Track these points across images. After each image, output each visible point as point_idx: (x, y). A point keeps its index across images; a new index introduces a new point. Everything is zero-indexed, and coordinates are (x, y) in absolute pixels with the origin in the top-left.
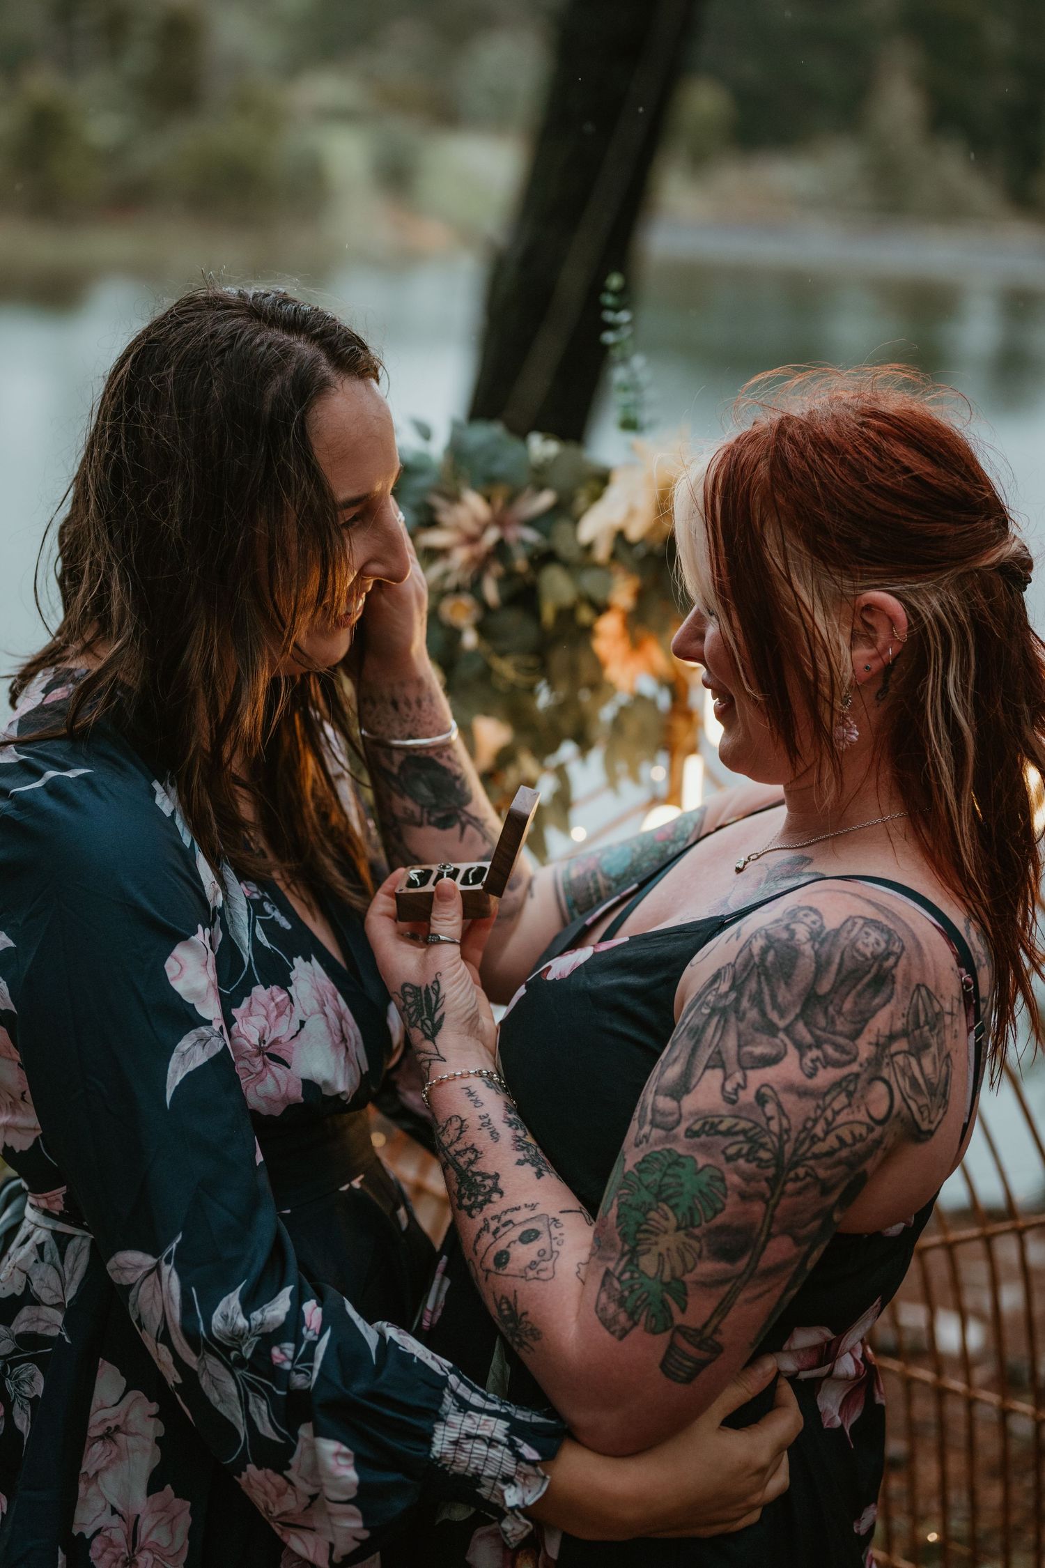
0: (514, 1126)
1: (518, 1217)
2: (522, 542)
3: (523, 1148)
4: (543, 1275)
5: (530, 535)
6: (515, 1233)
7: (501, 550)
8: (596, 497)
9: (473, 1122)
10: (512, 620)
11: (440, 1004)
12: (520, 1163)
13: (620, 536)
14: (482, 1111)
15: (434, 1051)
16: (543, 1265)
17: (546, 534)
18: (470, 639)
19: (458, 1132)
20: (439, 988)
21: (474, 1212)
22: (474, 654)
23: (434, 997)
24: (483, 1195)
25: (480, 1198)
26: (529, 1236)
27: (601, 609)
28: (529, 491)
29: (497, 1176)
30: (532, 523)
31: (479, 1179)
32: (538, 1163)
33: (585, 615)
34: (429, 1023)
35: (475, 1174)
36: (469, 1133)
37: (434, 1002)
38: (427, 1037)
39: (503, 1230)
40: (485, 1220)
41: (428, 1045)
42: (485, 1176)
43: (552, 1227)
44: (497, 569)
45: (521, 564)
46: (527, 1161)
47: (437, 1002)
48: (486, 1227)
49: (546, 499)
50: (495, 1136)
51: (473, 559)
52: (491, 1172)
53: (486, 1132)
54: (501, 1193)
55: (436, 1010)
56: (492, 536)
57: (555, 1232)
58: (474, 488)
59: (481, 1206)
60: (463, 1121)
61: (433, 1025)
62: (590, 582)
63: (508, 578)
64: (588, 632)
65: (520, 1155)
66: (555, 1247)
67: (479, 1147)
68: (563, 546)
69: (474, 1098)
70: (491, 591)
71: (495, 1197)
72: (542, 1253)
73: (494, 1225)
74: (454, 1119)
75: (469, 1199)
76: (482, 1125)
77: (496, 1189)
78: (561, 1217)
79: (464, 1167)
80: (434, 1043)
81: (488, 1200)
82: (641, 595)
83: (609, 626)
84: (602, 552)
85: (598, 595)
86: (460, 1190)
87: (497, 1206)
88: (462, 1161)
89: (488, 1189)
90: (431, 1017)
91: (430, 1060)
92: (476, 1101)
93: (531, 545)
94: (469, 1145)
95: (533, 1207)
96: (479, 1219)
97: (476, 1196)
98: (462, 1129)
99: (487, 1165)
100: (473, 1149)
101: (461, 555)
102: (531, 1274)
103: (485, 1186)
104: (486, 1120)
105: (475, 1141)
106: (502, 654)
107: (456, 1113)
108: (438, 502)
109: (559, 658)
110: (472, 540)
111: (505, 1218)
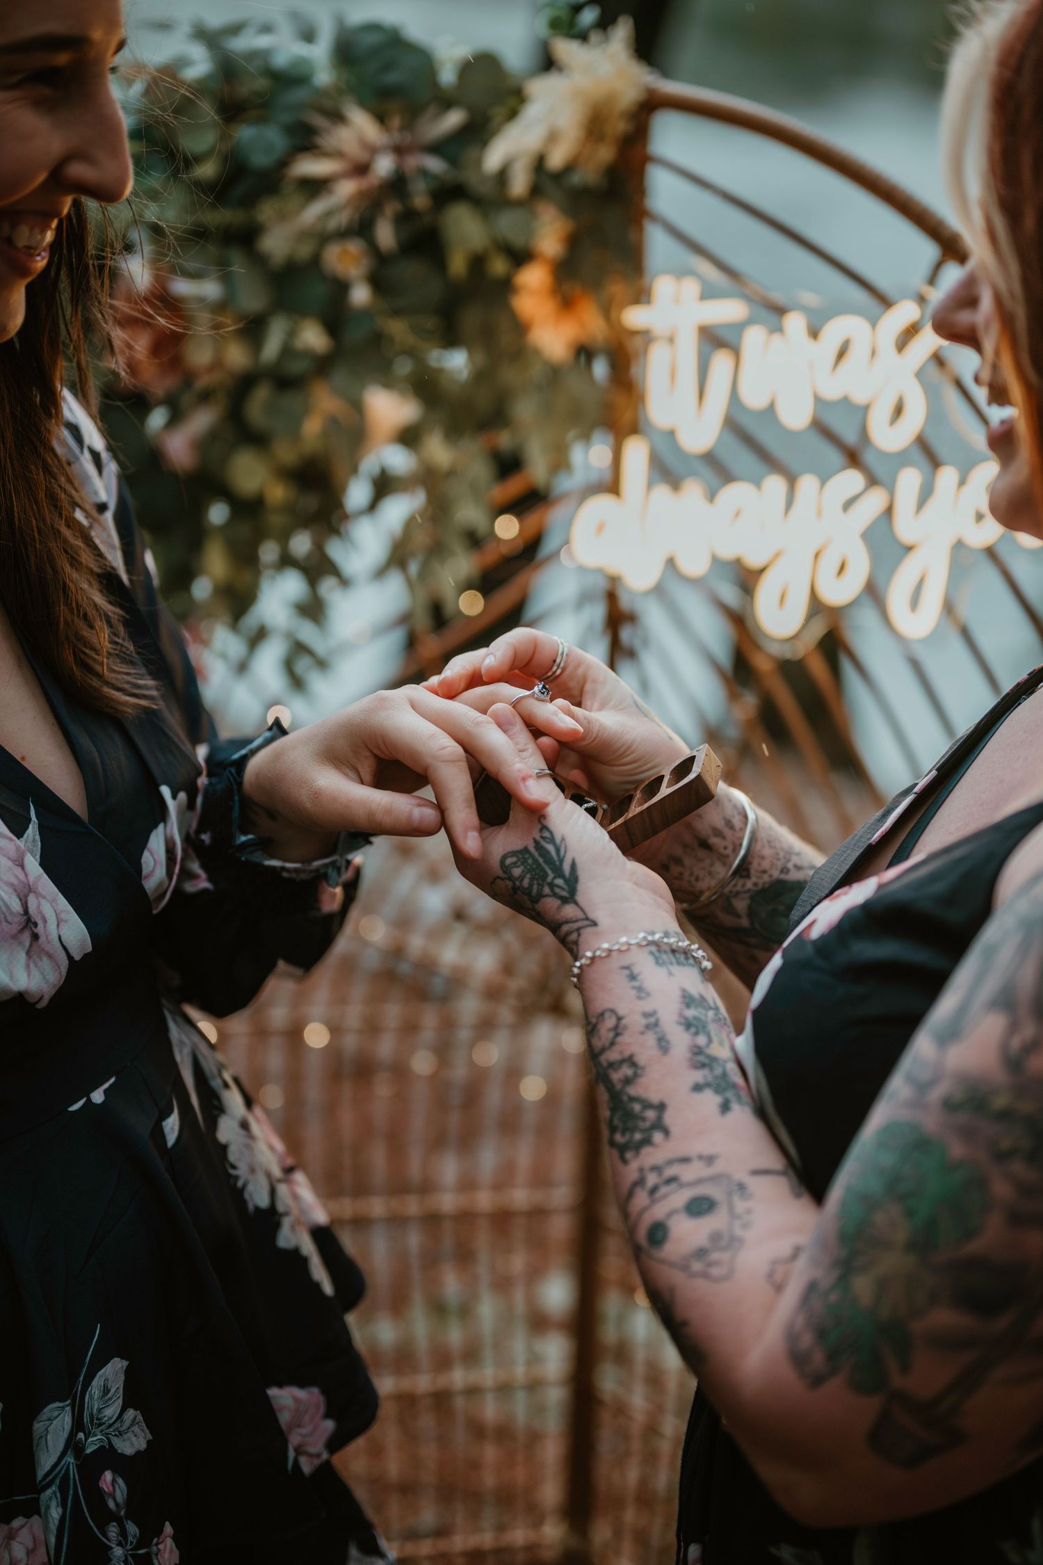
0: (693, 1030)
1: (688, 1173)
2: (424, 173)
3: (703, 1066)
4: (715, 1271)
5: (434, 164)
6: (679, 1198)
7: (397, 185)
8: (513, 114)
9: (634, 1020)
10: (412, 271)
11: (562, 853)
12: (698, 1088)
13: (539, 163)
14: (647, 1006)
15: (580, 915)
16: (715, 1256)
17: (453, 161)
18: (360, 295)
19: (611, 1034)
20: (551, 833)
21: (629, 1155)
22: (366, 313)
23: (550, 848)
24: (643, 1131)
25: (638, 1136)
26: (699, 1207)
27: (520, 257)
28: (432, 110)
29: (661, 1107)
30: (436, 148)
31: (637, 1107)
32: (725, 1090)
33: (499, 266)
34: (559, 882)
35: (633, 1099)
36: (625, 1039)
37: (553, 853)
38: (565, 901)
39: (664, 1190)
40: (641, 1170)
41: (569, 911)
42: (647, 1105)
43: (736, 1199)
44: (391, 208)
45: (420, 200)
46: (708, 1085)
47: (558, 851)
48: (640, 1182)
49: (454, 119)
50: (663, 1044)
51: (361, 195)
52: (654, 1098)
53: (651, 1039)
54: (666, 1132)
55: (561, 861)
56: (384, 166)
57: (740, 1205)
58: (363, 104)
59: (638, 1147)
60: (619, 1019)
61: (566, 881)
62: (507, 224)
63: (406, 217)
64: (506, 287)
65: (699, 1076)
66: (738, 1232)
67: (641, 1059)
68: (470, 178)
69: (636, 984)
70: (385, 235)
71: (658, 1137)
72: (716, 1237)
73: (652, 1179)
74: (607, 1015)
75: (623, 1133)
76: (648, 1027)
77: (659, 1125)
78: (754, 1184)
79: (618, 1087)
80: (576, 903)
81: (647, 1141)
82: (573, 242)
83: (533, 278)
84: (519, 184)
85: (518, 240)
86: (611, 1121)
87: (657, 1153)
88: (616, 1076)
89: (648, 1124)
90: (559, 872)
91: (578, 930)
92: (640, 989)
93: (435, 177)
94: (627, 1054)
95: (709, 1160)
96: (634, 1165)
97: (632, 1130)
98: (617, 1030)
99: (650, 1087)
100: (630, 1061)
101: (346, 189)
102: (697, 1266)
103: (644, 1119)
104: (652, 1020)
105: (634, 1049)
106: (396, 313)
107: (610, 1006)
108: (318, 121)
109: (471, 318)
110: (361, 169)
111: (670, 1172)
